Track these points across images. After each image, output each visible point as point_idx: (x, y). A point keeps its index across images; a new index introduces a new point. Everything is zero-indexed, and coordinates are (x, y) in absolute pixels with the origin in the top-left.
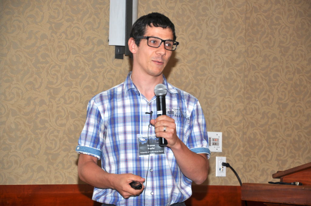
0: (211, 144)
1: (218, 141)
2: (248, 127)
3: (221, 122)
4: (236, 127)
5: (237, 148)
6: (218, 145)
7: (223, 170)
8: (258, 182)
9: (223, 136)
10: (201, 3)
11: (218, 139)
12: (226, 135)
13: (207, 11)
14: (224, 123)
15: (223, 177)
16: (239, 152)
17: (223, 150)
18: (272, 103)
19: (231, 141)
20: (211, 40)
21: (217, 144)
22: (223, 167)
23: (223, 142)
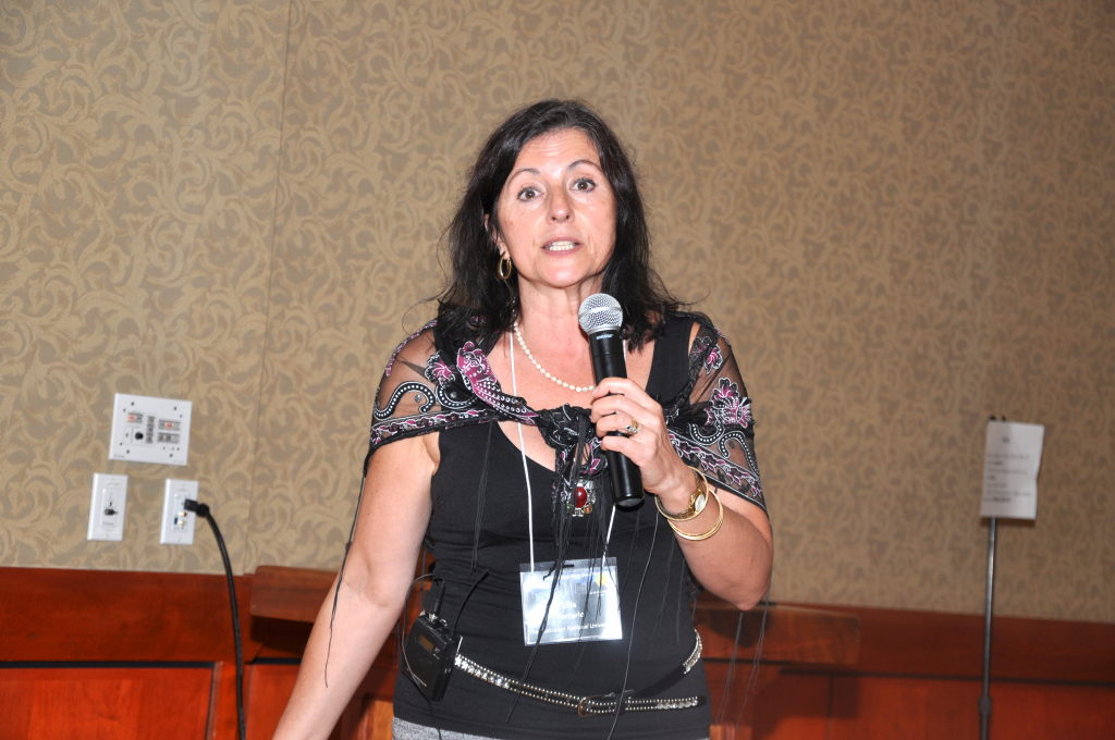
0: (155, 438)
1: (178, 429)
2: (271, 391)
3: (192, 367)
4: (237, 387)
5: (234, 455)
6: (176, 442)
7: (184, 524)
8: (288, 564)
9: (195, 414)
11: (178, 423)
12: (204, 412)
14: (199, 373)
15: (182, 546)
16: (241, 468)
17: (190, 459)
18: (348, 321)
19: (217, 431)
20: (174, 100)
21: (172, 437)
22: (185, 515)
23: (192, 435)
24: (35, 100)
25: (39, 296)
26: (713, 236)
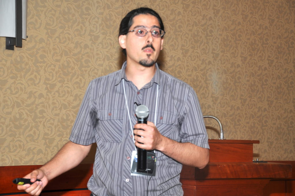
10: (84, 4)
13: (90, 11)
20: (93, 37)
24: (58, 40)
25: (62, 92)
26: (242, 60)
